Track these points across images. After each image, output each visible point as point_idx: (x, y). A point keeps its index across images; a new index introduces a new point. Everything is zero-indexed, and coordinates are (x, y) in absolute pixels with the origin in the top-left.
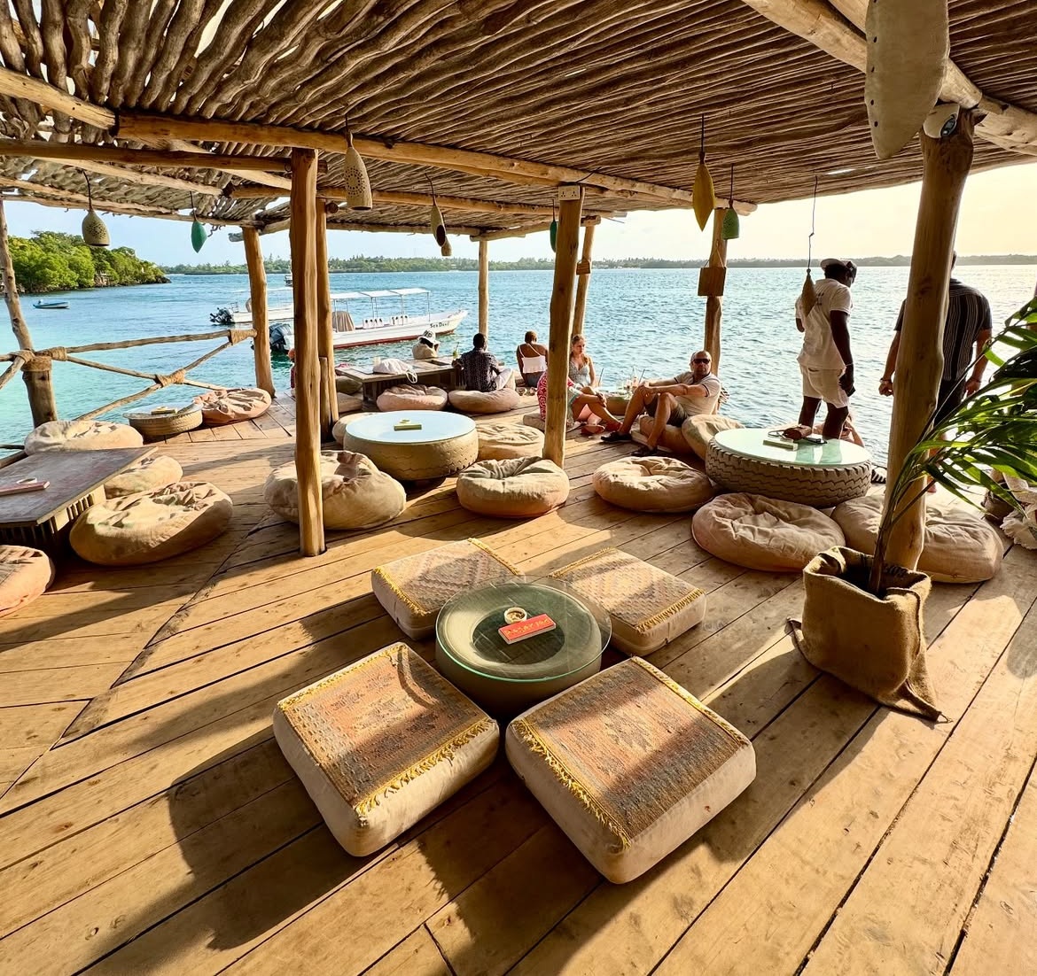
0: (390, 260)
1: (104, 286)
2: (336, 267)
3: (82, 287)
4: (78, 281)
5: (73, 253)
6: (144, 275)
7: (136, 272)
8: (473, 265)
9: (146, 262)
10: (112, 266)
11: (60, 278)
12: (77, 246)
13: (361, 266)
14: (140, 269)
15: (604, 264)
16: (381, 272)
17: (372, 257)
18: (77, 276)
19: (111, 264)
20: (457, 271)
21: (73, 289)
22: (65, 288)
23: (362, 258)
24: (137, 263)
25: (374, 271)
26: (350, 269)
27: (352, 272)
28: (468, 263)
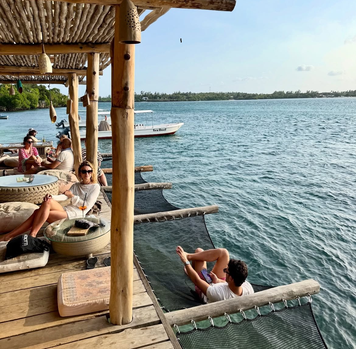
0: (195, 94)
1: (43, 108)
2: (164, 99)
3: (32, 108)
4: (31, 105)
5: (31, 91)
6: (63, 102)
7: (59, 101)
8: (244, 97)
9: (65, 96)
10: (48, 98)
11: (22, 104)
12: (33, 88)
13: (178, 97)
14: (62, 99)
15: (332, 94)
16: (189, 101)
17: (185, 92)
18: (30, 103)
19: (48, 97)
20: (234, 100)
21: (28, 109)
22: (24, 109)
23: (179, 93)
24: (60, 96)
25: (185, 101)
26: (172, 100)
27: (173, 101)
28: (240, 95)
